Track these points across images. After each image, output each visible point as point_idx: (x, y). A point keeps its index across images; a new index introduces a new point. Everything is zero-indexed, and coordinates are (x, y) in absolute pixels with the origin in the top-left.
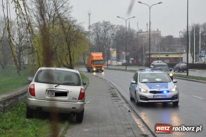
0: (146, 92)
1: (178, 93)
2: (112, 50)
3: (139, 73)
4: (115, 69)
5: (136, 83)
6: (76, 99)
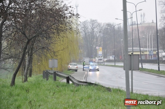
2: (98, 48)
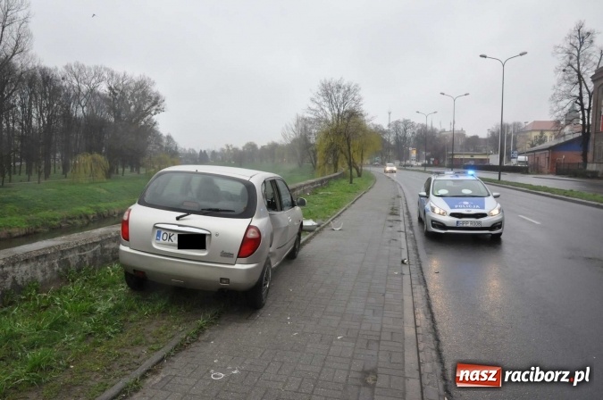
0: (443, 214)
1: (503, 218)
2: (411, 149)
3: (433, 178)
4: (413, 170)
5: (427, 197)
6: (230, 255)
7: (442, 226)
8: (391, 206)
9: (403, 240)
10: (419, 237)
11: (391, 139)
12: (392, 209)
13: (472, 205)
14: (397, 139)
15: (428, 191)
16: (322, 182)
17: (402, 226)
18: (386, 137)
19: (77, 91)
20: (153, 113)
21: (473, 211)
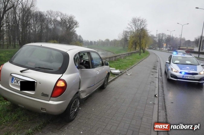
0: (176, 72)
2: (164, 44)
4: (164, 51)
5: (170, 63)
6: (47, 95)
7: (175, 77)
8: (154, 65)
9: (157, 82)
10: (165, 81)
11: (157, 40)
12: (154, 67)
13: (191, 69)
14: (159, 40)
15: (170, 61)
16: (128, 54)
17: (157, 75)
18: (155, 39)
19: (50, 19)
20: (75, 27)
21: (191, 72)
